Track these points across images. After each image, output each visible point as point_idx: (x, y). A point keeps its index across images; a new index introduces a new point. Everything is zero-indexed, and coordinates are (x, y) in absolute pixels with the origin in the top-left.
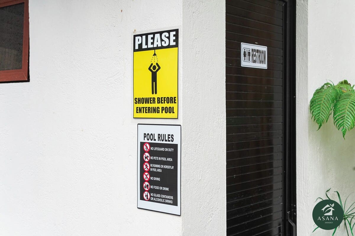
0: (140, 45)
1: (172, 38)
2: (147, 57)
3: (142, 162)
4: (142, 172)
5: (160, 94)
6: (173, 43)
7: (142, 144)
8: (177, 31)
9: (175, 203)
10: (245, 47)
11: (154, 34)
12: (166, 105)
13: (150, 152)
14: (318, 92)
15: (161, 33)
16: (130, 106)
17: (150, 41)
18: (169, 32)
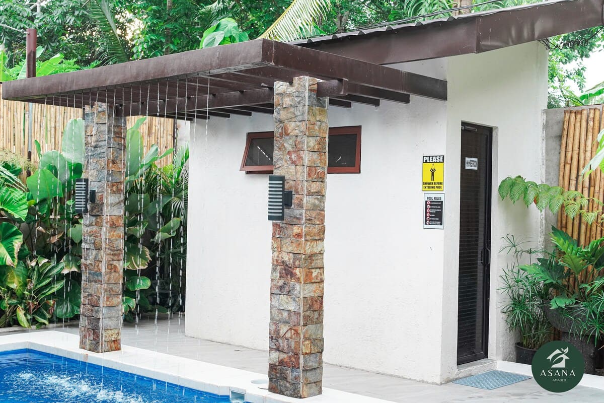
0: (426, 161)
1: (441, 159)
2: (429, 166)
3: (426, 209)
4: (426, 213)
5: (435, 181)
6: (441, 161)
7: (426, 202)
8: (443, 156)
9: (441, 224)
10: (468, 159)
11: (433, 156)
12: (438, 185)
13: (430, 205)
14: (503, 182)
15: (436, 156)
16: (421, 186)
17: (431, 159)
18: (440, 156)
